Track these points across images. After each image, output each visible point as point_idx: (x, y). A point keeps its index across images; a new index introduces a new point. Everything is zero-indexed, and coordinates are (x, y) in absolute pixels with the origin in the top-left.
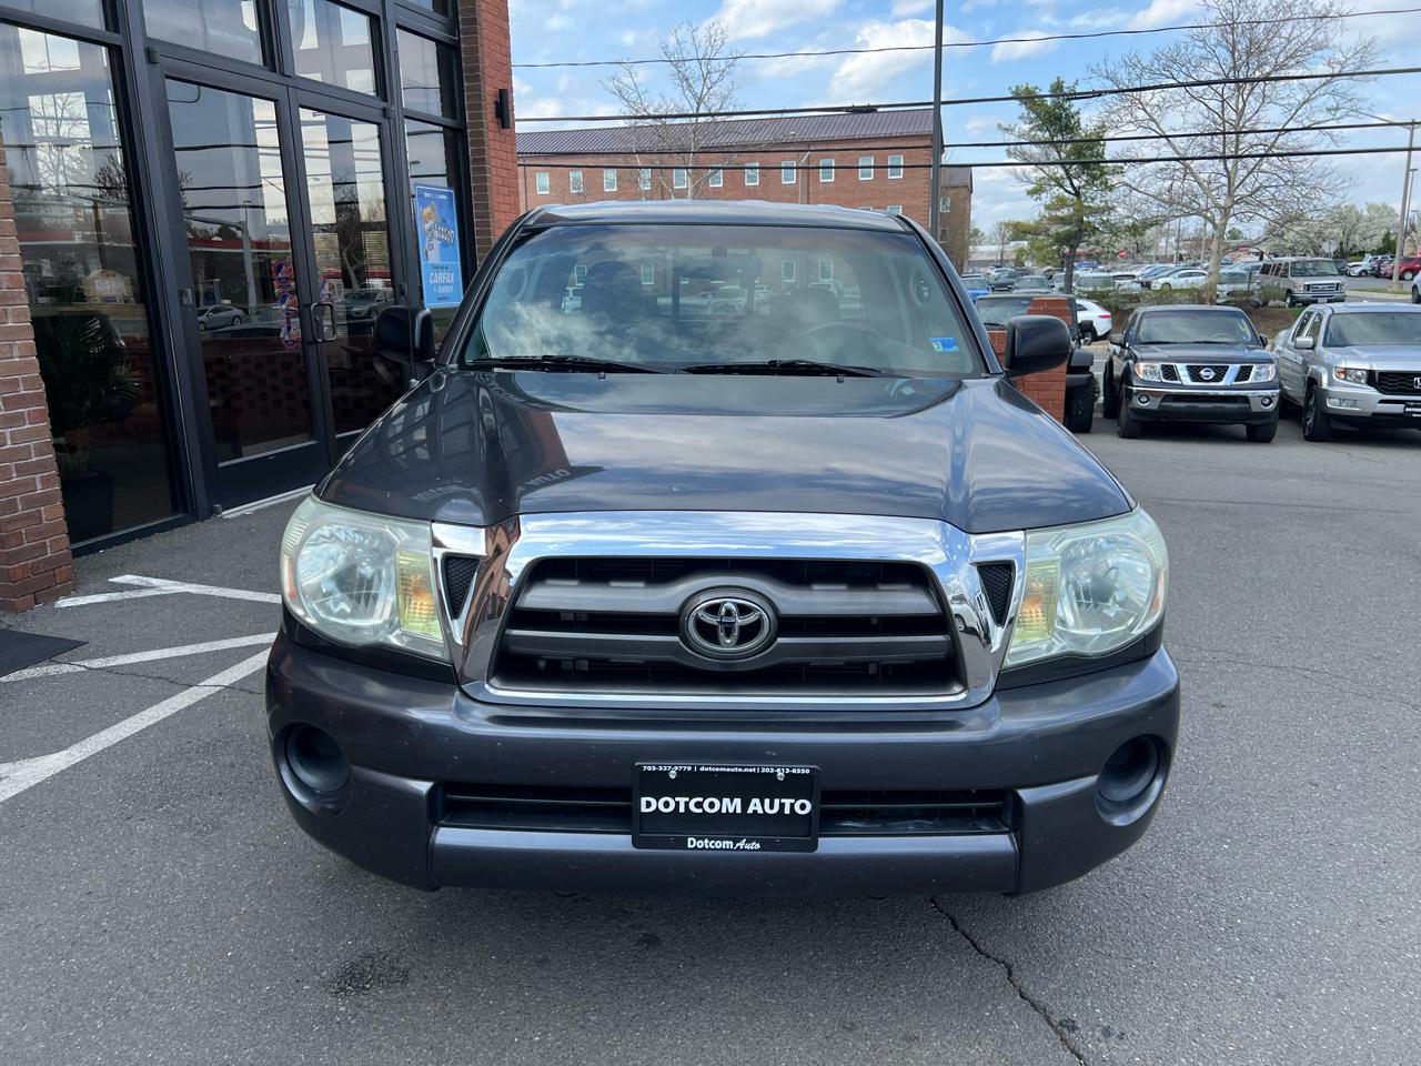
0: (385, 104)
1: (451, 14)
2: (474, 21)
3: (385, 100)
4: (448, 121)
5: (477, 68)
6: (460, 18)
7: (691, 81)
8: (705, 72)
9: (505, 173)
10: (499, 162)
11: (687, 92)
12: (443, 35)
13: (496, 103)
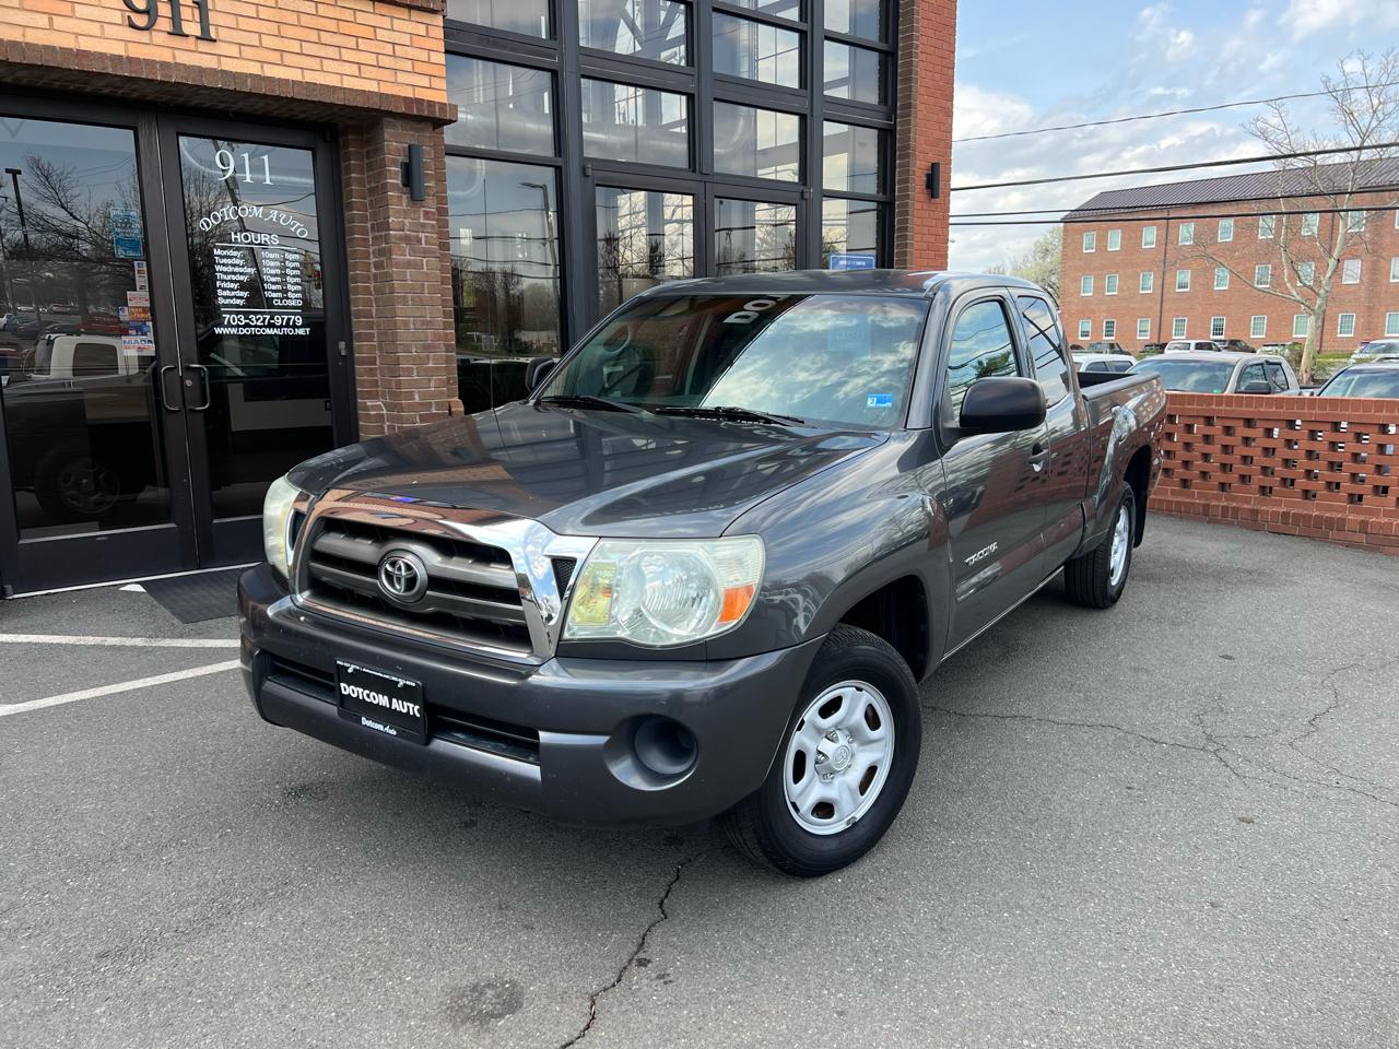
0: (802, 188)
1: (890, 102)
2: (909, 106)
3: (805, 184)
4: (881, 197)
5: (908, 147)
6: (898, 105)
7: (1355, 115)
8: (1375, 101)
9: (932, 239)
10: (925, 230)
11: (1350, 127)
12: (882, 122)
13: (928, 175)
